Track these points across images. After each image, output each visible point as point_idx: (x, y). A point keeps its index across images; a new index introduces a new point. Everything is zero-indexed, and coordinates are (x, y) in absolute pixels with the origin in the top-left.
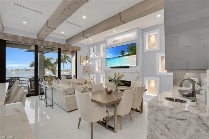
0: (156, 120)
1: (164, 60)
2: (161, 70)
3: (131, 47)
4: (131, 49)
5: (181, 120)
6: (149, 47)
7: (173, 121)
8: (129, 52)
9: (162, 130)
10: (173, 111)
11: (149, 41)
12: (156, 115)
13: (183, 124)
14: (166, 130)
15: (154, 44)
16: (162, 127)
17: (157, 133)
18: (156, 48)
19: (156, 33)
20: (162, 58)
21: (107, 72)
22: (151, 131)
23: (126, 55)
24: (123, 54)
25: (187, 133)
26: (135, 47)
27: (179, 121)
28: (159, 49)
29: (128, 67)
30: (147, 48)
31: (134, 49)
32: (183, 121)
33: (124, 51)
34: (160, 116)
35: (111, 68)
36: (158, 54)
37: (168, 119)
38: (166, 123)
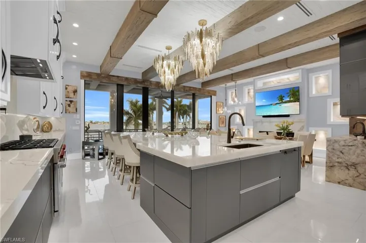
0: (334, 149)
1: (339, 107)
2: (333, 119)
3: (293, 91)
4: (293, 94)
5: (352, 146)
6: (317, 90)
7: (347, 148)
8: (290, 98)
9: (338, 155)
10: (347, 141)
11: (316, 83)
12: (333, 146)
13: (353, 148)
14: (341, 155)
15: (324, 88)
16: (338, 153)
17: (334, 159)
18: (327, 92)
19: (327, 74)
20: (335, 104)
21: (257, 122)
22: (329, 158)
23: (285, 102)
24: (281, 100)
25: (356, 153)
26: (298, 91)
27: (350, 147)
28: (331, 94)
29: (288, 116)
30: (314, 92)
31: (297, 93)
32: (353, 147)
33: (284, 97)
34: (336, 146)
35: (264, 116)
36: (329, 100)
37: (343, 147)
38: (341, 150)
